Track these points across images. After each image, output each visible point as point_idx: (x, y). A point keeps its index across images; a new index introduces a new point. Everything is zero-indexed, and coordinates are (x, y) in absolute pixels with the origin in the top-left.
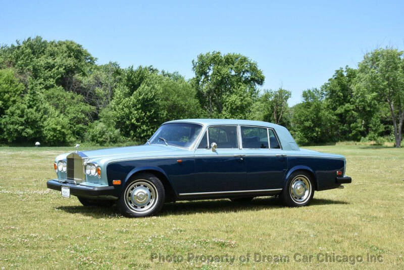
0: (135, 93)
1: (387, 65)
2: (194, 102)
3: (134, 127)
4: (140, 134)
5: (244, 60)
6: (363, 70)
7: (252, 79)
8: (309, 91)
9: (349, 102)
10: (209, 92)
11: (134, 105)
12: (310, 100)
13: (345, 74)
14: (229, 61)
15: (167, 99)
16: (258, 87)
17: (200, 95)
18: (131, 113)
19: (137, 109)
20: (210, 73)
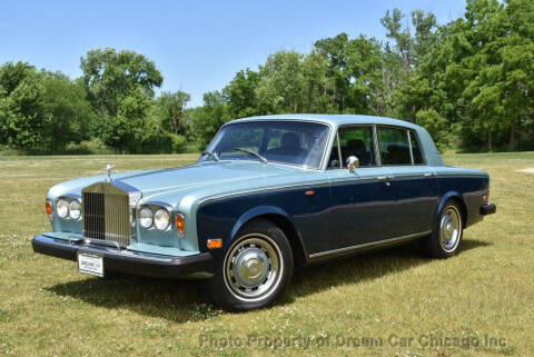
0: (13, 93)
1: (290, 68)
2: (84, 104)
3: (13, 133)
4: (21, 141)
5: (141, 58)
6: (266, 72)
7: (150, 80)
8: (210, 94)
9: (250, 105)
10: (101, 93)
11: (12, 108)
12: (212, 104)
13: (246, 77)
14: (124, 59)
15: (52, 101)
16: (155, 89)
17: (90, 97)
18: (7, 116)
19: (16, 113)
20: (101, 72)
